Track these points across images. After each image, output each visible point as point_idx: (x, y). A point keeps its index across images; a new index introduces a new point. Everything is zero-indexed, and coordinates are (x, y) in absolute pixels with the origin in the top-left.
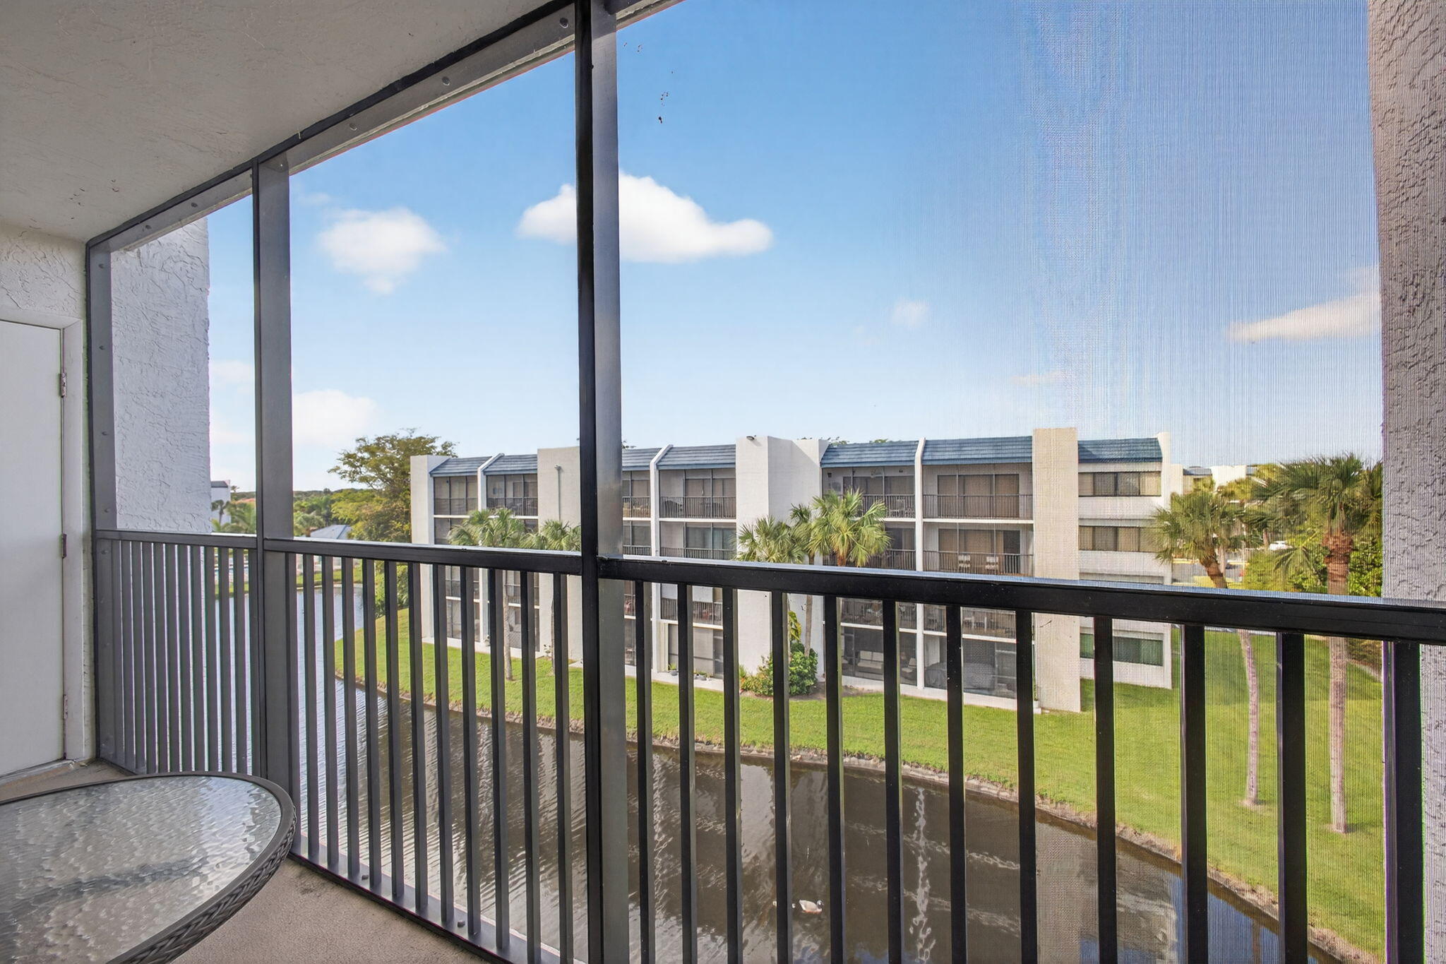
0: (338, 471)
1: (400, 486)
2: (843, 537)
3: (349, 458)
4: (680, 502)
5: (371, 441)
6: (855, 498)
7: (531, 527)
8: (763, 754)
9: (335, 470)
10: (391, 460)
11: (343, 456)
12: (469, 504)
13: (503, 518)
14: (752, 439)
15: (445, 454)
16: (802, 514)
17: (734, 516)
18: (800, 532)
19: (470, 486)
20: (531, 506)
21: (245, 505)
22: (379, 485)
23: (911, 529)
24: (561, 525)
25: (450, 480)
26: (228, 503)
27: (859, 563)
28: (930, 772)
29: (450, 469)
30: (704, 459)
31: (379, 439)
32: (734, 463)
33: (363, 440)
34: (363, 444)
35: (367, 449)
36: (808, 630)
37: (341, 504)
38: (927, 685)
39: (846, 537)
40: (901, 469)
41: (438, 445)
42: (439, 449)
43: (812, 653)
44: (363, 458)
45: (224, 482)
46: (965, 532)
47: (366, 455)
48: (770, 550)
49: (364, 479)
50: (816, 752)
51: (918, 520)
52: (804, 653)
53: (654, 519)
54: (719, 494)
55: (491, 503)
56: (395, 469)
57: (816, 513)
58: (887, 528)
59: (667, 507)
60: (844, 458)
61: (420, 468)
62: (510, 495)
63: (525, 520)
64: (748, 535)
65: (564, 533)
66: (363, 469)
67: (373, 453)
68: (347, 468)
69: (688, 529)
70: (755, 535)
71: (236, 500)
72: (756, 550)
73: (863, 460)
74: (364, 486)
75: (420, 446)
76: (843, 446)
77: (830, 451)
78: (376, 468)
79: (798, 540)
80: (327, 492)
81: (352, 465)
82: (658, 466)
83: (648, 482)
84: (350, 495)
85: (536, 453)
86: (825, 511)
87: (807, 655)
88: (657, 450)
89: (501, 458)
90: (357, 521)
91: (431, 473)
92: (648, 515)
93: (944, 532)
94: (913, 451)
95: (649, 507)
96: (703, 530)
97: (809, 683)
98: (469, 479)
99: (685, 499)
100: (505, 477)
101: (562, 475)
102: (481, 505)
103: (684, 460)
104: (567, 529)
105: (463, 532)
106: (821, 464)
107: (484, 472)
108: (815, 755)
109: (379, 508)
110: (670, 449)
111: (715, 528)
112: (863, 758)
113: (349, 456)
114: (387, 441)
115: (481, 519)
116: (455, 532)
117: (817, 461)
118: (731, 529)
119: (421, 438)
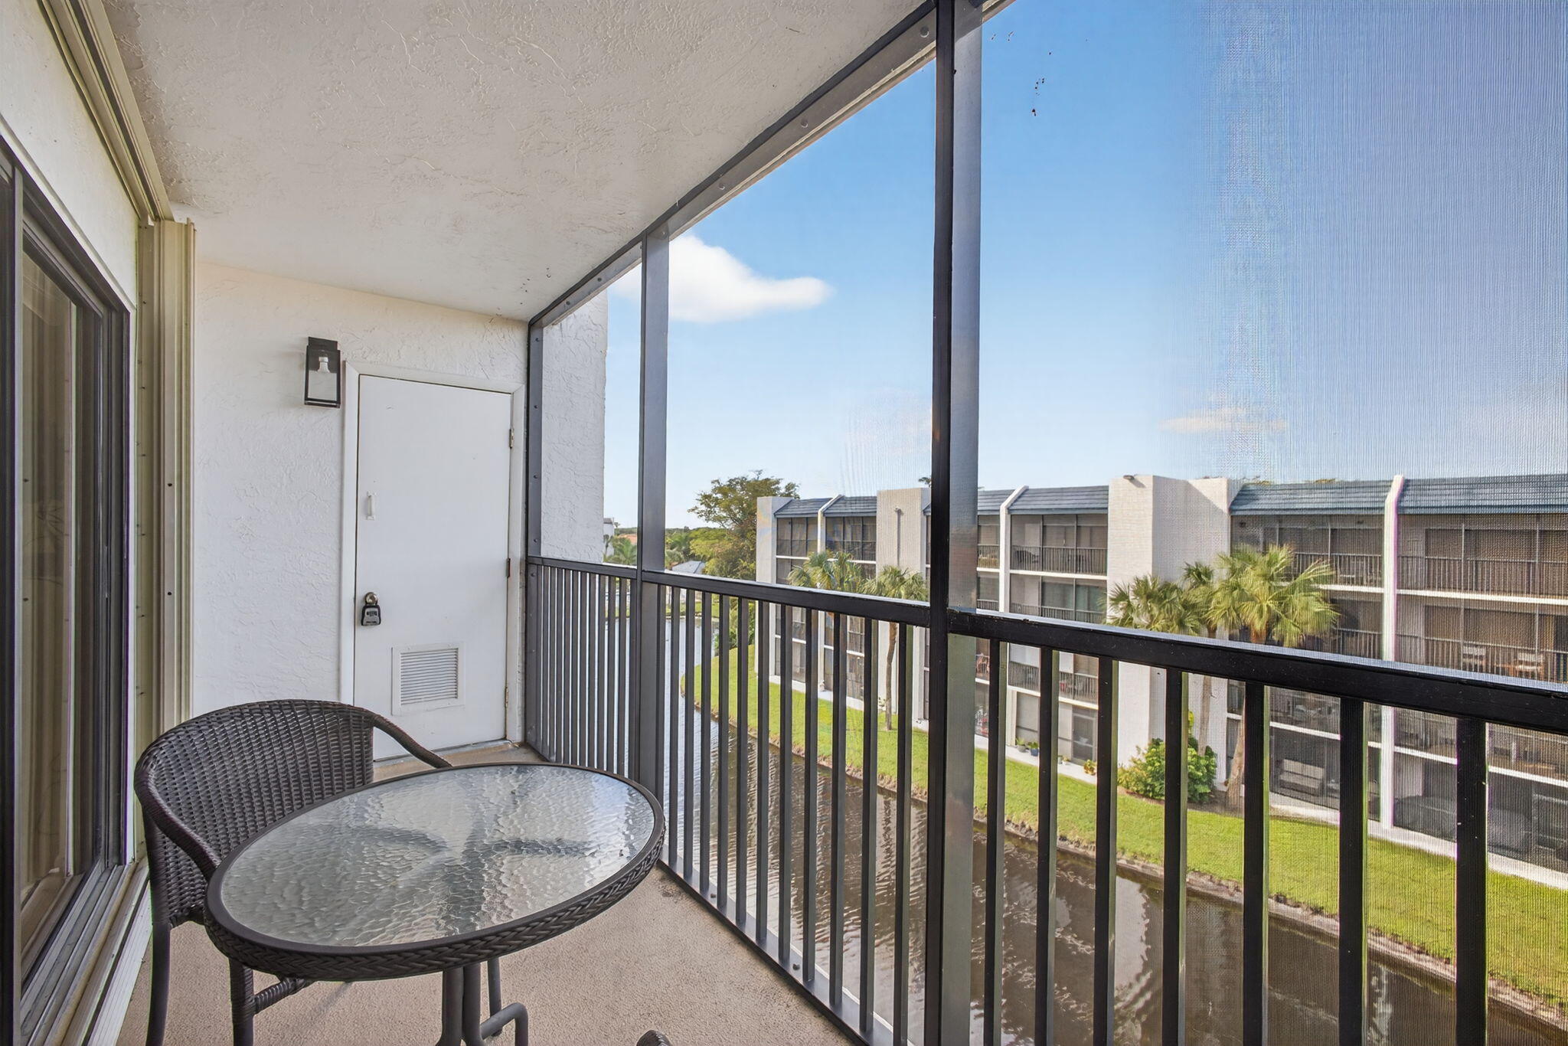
0: (696, 511)
1: (747, 527)
2: (1261, 607)
3: (706, 498)
4: (1037, 553)
5: (724, 482)
6: (1282, 555)
7: (867, 572)
8: (1135, 866)
9: (693, 510)
10: (740, 501)
11: (700, 497)
12: (808, 545)
13: (842, 563)
14: (1132, 479)
15: (789, 495)
16: (1200, 575)
17: (1104, 572)
18: (1197, 596)
19: (810, 527)
20: (868, 549)
21: (624, 539)
22: (729, 525)
23: (1375, 604)
24: (899, 572)
25: (792, 521)
26: (612, 537)
27: (1286, 643)
28: (1401, 948)
29: (793, 511)
30: (1067, 503)
31: (731, 481)
32: (1107, 508)
33: (718, 481)
34: (717, 485)
35: (720, 490)
36: (1204, 721)
37: (698, 541)
38: (1397, 822)
39: (1265, 609)
40: (1360, 519)
41: (782, 486)
42: (783, 491)
43: (1209, 753)
44: (717, 499)
45: (610, 519)
46: (1474, 613)
47: (719, 496)
48: (1152, 617)
49: (718, 519)
50: (1211, 880)
51: (1388, 591)
52: (1196, 750)
53: (1002, 571)
54: (1085, 545)
55: (830, 545)
56: (742, 509)
57: (1221, 575)
58: (1333, 600)
59: (1019, 557)
60: (1265, 503)
61: (766, 509)
62: (849, 538)
63: (863, 565)
64: (1122, 596)
65: (902, 579)
66: (717, 509)
67: (725, 494)
68: (703, 508)
69: (1044, 584)
70: (1131, 597)
71: (618, 535)
72: (1133, 616)
73: (1297, 506)
74: (716, 525)
75: (765, 487)
76: (1265, 487)
77: (1242, 495)
78: (728, 509)
79: (1194, 606)
80: (686, 530)
81: (708, 506)
82: (1009, 510)
83: (998, 528)
84: (705, 533)
85: (876, 495)
86: (1234, 572)
87: (1201, 753)
88: (1009, 493)
89: (841, 499)
90: (710, 558)
91: (775, 515)
92: (996, 565)
93: (1433, 611)
94: (1384, 494)
95: (998, 557)
96: (1064, 586)
97: (1203, 789)
98: (809, 521)
99: (1042, 550)
100: (844, 520)
101: (902, 518)
102: (820, 547)
103: (1042, 504)
104: (906, 577)
105: (804, 574)
106: (1231, 510)
107: (824, 513)
108: (1210, 883)
109: (729, 546)
110: (1025, 491)
111: (1078, 585)
112: (1285, 901)
113: (706, 497)
114: (737, 483)
115: (820, 562)
116: (796, 572)
117: (1223, 506)
118: (1101, 587)
119: (767, 480)
